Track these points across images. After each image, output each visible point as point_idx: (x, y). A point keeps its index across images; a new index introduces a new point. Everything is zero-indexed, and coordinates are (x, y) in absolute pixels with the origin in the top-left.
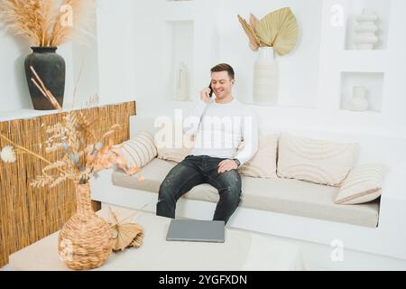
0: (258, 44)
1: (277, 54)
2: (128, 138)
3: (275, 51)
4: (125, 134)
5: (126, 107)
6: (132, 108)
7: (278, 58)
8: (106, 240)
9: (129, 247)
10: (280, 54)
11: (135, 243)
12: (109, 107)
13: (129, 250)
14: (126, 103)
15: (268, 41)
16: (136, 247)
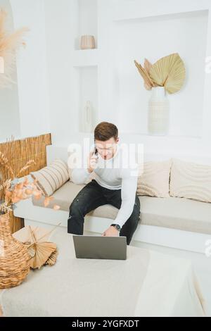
0: (152, 84)
1: (167, 93)
2: (45, 164)
3: (165, 90)
4: (43, 161)
5: (43, 139)
6: (48, 139)
7: (169, 95)
8: (24, 262)
9: (45, 265)
10: (171, 93)
11: (50, 261)
12: (29, 139)
13: (45, 268)
14: (43, 136)
15: (160, 82)
16: (51, 265)
